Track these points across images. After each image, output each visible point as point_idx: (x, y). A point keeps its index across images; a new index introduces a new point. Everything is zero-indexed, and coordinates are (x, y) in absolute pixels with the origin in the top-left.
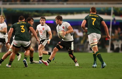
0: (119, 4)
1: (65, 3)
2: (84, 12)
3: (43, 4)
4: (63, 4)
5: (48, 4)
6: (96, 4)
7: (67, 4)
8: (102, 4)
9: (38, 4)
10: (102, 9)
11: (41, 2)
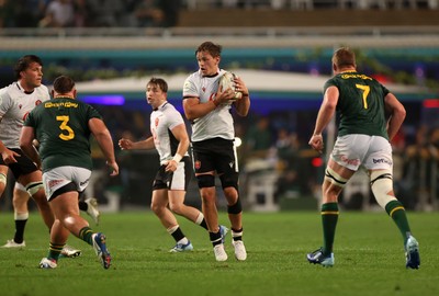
0: (360, 34)
1: (167, 32)
2: (234, 64)
3: (85, 35)
4: (159, 35)
5: (105, 35)
6: (278, 35)
7: (174, 35)
8: (301, 34)
9: (67, 35)
10: (300, 55)
11: (80, 30)
